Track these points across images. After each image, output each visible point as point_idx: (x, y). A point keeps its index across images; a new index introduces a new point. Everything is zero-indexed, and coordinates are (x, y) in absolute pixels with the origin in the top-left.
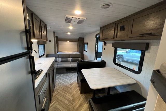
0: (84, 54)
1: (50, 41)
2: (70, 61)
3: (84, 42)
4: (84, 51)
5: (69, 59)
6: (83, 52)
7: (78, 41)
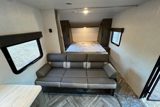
0: (110, 49)
1: (51, 31)
2: (86, 69)
3: (112, 27)
4: (110, 43)
5: (85, 63)
6: (108, 44)
7: (101, 24)
